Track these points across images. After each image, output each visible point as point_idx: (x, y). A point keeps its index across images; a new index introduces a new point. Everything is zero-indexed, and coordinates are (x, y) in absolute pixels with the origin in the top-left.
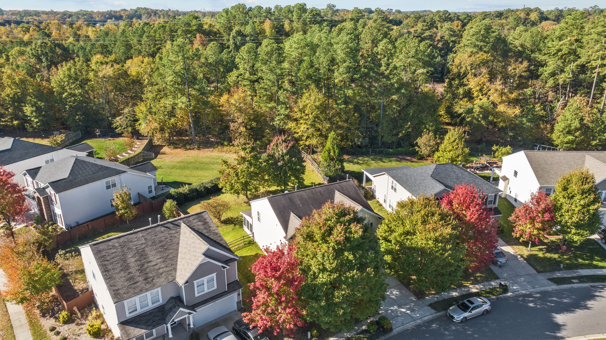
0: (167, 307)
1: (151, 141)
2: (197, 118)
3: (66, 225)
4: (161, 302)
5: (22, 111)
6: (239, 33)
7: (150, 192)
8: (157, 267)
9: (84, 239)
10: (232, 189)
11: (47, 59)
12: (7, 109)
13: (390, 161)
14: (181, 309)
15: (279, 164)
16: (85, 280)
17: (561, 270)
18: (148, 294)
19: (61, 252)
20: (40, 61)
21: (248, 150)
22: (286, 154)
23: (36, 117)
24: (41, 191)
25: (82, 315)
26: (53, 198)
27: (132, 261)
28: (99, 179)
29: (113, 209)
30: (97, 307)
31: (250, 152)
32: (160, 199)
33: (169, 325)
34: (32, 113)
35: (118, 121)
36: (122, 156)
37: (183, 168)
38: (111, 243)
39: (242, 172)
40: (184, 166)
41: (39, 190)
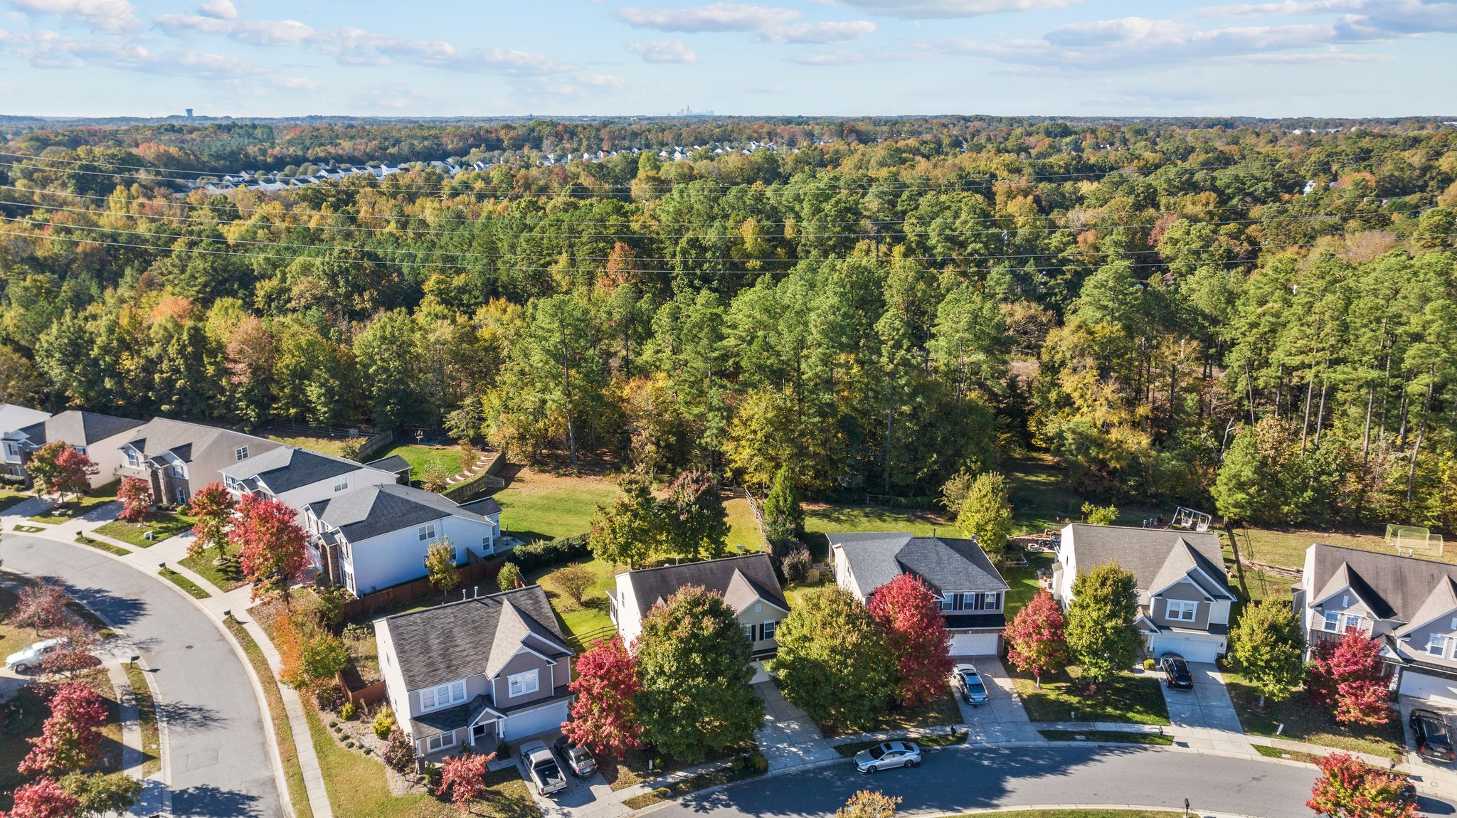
0: (472, 707)
1: (502, 458)
2: (580, 422)
3: (358, 590)
4: (465, 699)
5: (303, 392)
6: (694, 243)
7: (486, 547)
8: (464, 654)
9: (381, 612)
10: (604, 553)
11: (347, 281)
12: (282, 389)
13: (896, 520)
14: (488, 709)
15: (682, 518)
16: (377, 670)
17: (1070, 720)
18: (450, 685)
19: (351, 626)
20: (335, 284)
21: (633, 494)
22: (695, 503)
23: (325, 405)
24: (329, 537)
25: (370, 712)
26: (344, 549)
27: (434, 642)
28: (410, 524)
29: (426, 572)
30: (388, 703)
31: (637, 496)
32: (498, 560)
33: (471, 728)
34: (319, 398)
35: (455, 419)
36: (455, 480)
37: (546, 509)
38: (411, 618)
39: (621, 528)
40: (550, 505)
41: (324, 535)
